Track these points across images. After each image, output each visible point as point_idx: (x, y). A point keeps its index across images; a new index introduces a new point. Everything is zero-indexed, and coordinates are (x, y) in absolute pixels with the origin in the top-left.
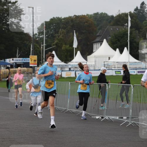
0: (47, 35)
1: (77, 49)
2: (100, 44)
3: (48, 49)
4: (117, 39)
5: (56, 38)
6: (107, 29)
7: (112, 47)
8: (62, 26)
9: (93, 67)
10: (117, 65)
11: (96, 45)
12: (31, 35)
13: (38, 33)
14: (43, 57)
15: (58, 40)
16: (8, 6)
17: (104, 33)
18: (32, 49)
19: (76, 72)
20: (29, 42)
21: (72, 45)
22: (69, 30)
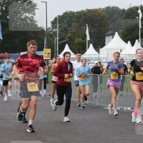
0: (60, 29)
1: (90, 42)
2: (111, 37)
3: (62, 42)
4: (128, 32)
5: (69, 32)
6: (119, 22)
7: (123, 40)
9: (106, 60)
10: (129, 57)
11: (108, 38)
12: (45, 29)
13: (51, 27)
14: (56, 50)
15: (71, 34)
16: (22, 1)
17: (115, 26)
18: (46, 42)
19: (89, 64)
20: (42, 35)
21: (85, 38)
22: (81, 24)
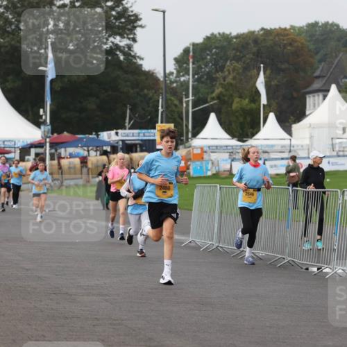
0: (196, 76)
1: (268, 108)
2: (321, 97)
3: (201, 107)
5: (217, 85)
6: (339, 60)
8: (231, 53)
9: (306, 151)
11: (312, 98)
12: (160, 76)
13: (175, 72)
14: (187, 126)
15: (222, 87)
16: (105, 8)
17: (331, 70)
18: (162, 107)
19: (266, 162)
20: (153, 91)
21: (256, 98)
22: (248, 63)
